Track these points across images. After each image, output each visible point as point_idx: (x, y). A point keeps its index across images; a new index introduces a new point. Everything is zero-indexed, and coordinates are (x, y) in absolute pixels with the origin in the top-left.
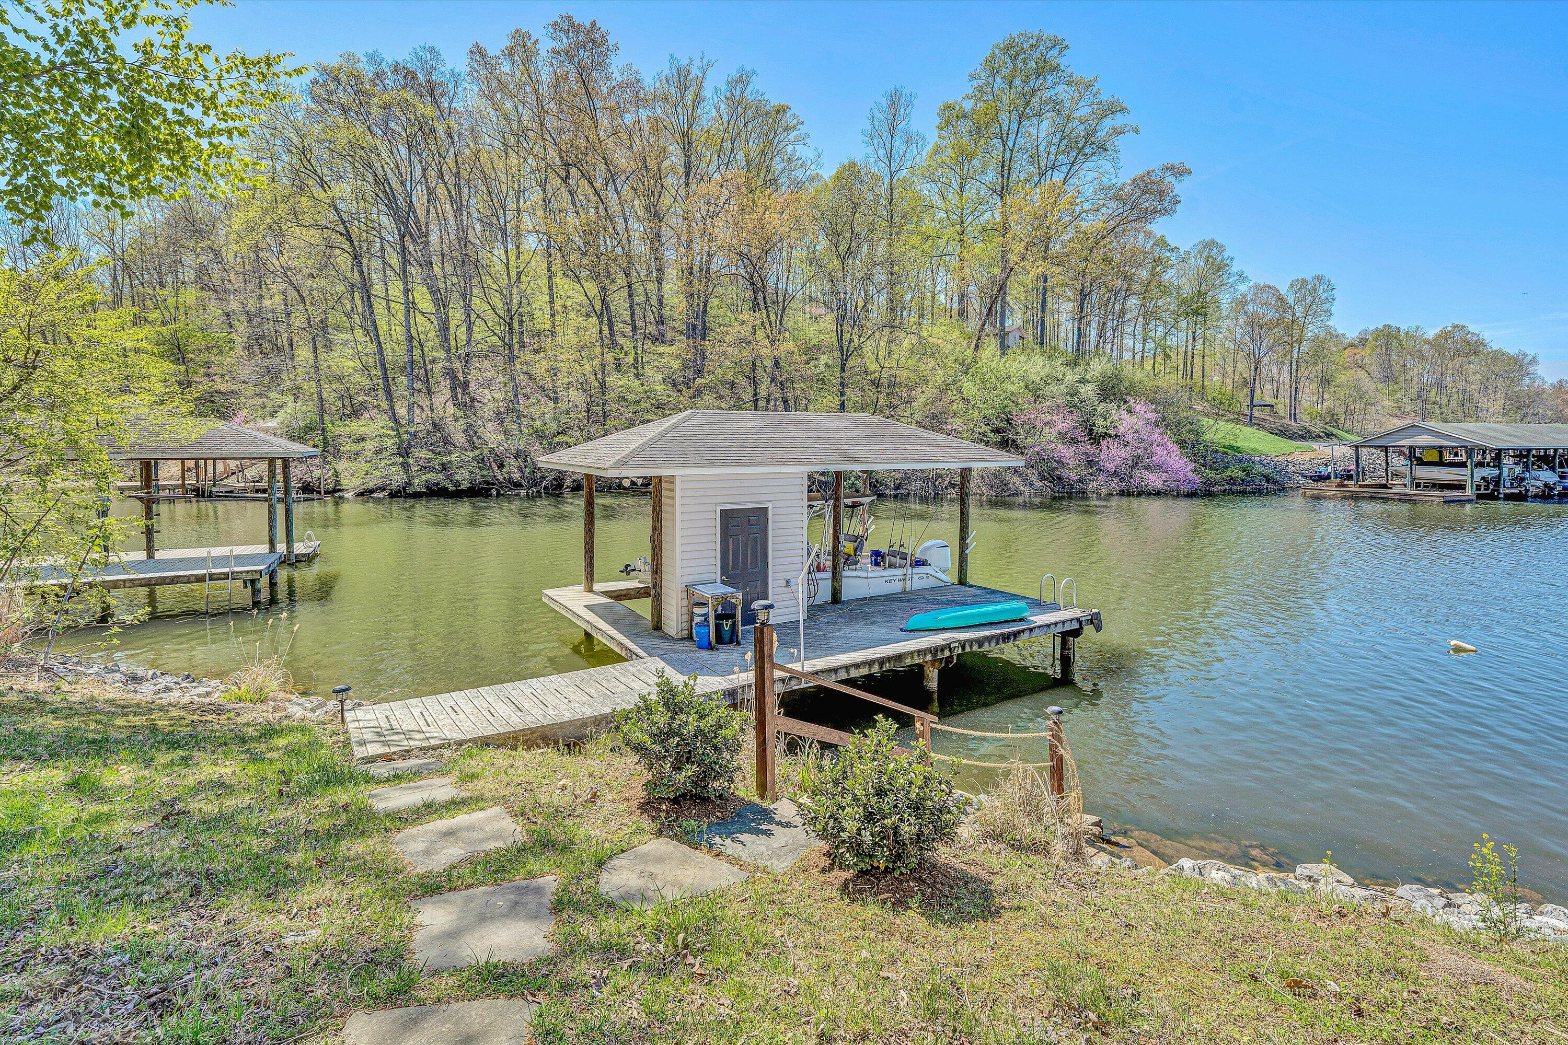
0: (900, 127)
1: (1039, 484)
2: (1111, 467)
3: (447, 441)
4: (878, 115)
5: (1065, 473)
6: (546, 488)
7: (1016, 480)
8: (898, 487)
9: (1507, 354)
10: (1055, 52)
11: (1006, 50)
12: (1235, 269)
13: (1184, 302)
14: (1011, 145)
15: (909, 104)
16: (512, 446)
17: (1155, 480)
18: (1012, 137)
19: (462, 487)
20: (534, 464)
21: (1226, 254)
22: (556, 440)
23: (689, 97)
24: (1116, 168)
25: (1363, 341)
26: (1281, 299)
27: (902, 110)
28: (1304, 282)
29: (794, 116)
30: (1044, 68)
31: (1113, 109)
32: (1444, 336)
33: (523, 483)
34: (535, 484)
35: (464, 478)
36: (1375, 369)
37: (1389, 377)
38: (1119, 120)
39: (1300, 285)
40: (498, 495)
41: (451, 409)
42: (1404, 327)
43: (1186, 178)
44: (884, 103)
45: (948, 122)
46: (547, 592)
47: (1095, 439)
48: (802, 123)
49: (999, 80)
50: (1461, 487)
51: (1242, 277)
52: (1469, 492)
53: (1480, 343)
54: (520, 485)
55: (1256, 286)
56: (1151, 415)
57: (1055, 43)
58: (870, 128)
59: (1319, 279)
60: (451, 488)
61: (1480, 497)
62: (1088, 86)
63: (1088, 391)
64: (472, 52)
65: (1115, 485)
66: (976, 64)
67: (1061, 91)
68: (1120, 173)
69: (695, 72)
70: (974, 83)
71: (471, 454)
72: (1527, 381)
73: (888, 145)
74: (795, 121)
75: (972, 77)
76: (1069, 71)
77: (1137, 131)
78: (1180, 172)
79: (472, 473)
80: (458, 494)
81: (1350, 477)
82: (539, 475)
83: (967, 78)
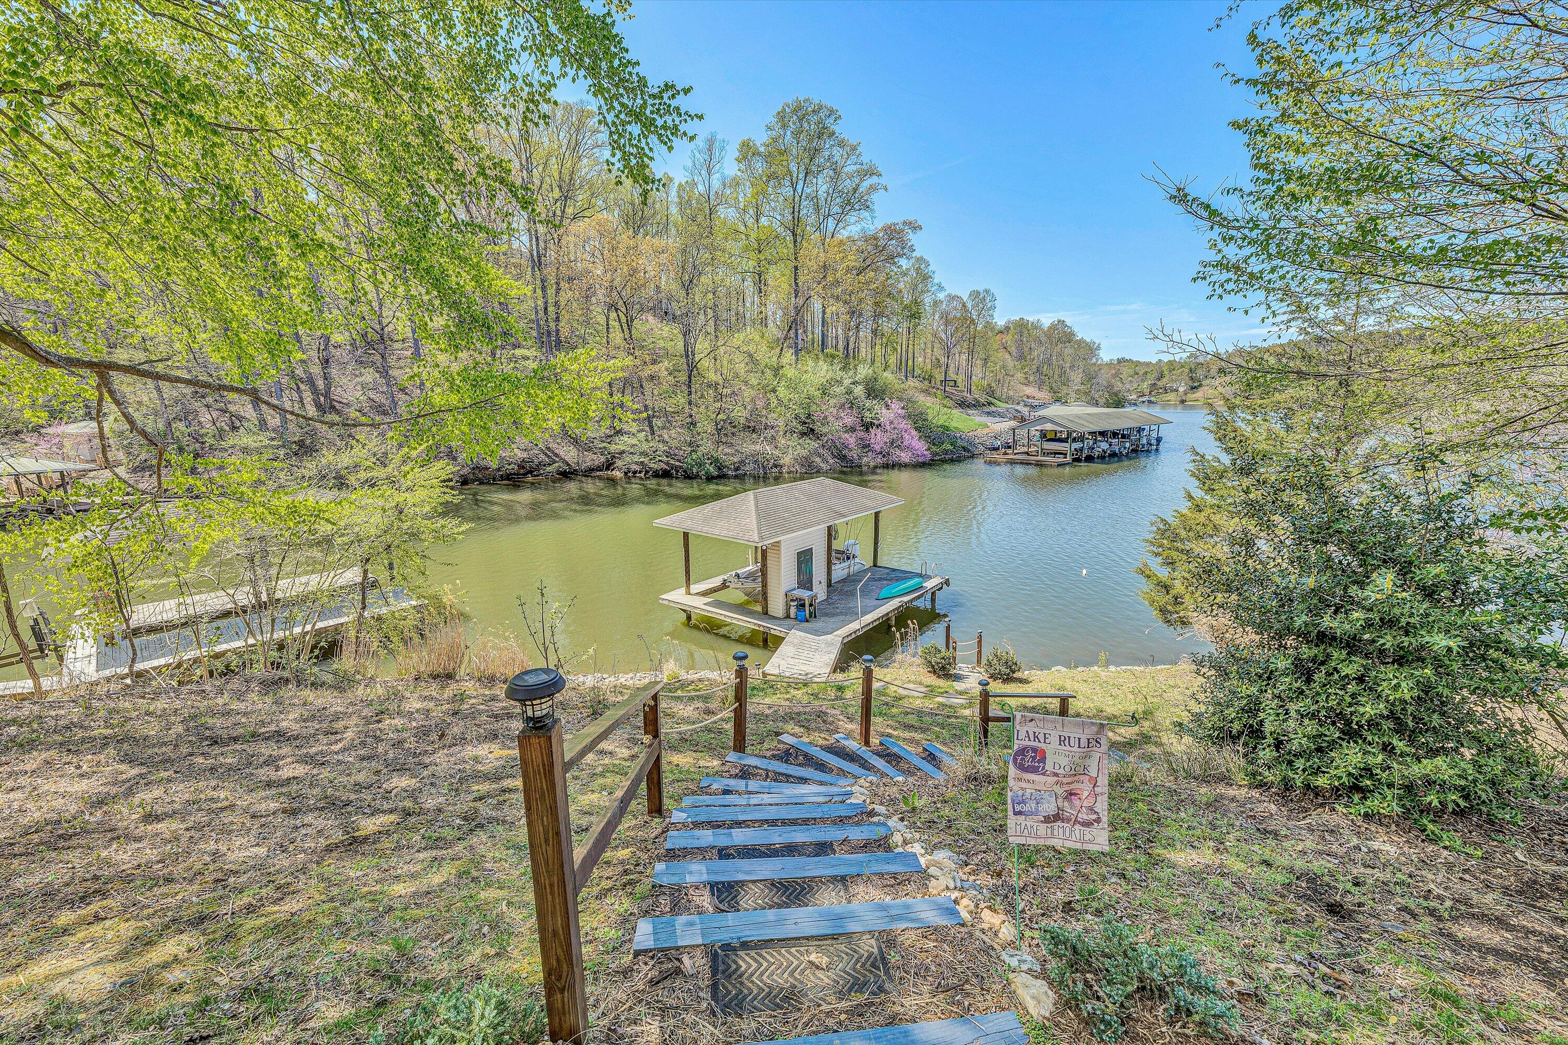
1: (831, 461)
2: (877, 448)
4: (697, 155)
5: (849, 455)
7: (818, 460)
8: (737, 469)
9: (1085, 342)
10: (831, 120)
11: (794, 110)
12: (936, 281)
13: (906, 307)
15: (722, 149)
17: (905, 457)
18: (801, 183)
21: (930, 268)
24: (872, 217)
25: (1007, 328)
26: (964, 305)
28: (978, 293)
30: (823, 132)
31: (871, 172)
32: (1053, 327)
36: (1013, 350)
37: (1021, 357)
38: (874, 180)
39: (975, 294)
42: (1031, 319)
43: (918, 231)
45: (745, 158)
47: (867, 427)
49: (788, 134)
50: (1065, 453)
51: (941, 288)
52: (1069, 459)
53: (1072, 334)
55: (949, 295)
56: (900, 411)
57: (832, 112)
58: (690, 164)
59: (987, 291)
61: (1074, 460)
62: (854, 149)
63: (859, 390)
65: (880, 460)
68: (876, 221)
70: (769, 133)
72: (1094, 360)
73: (706, 180)
75: (768, 129)
76: (841, 137)
77: (886, 191)
78: (916, 228)
81: (1009, 447)
83: (765, 128)
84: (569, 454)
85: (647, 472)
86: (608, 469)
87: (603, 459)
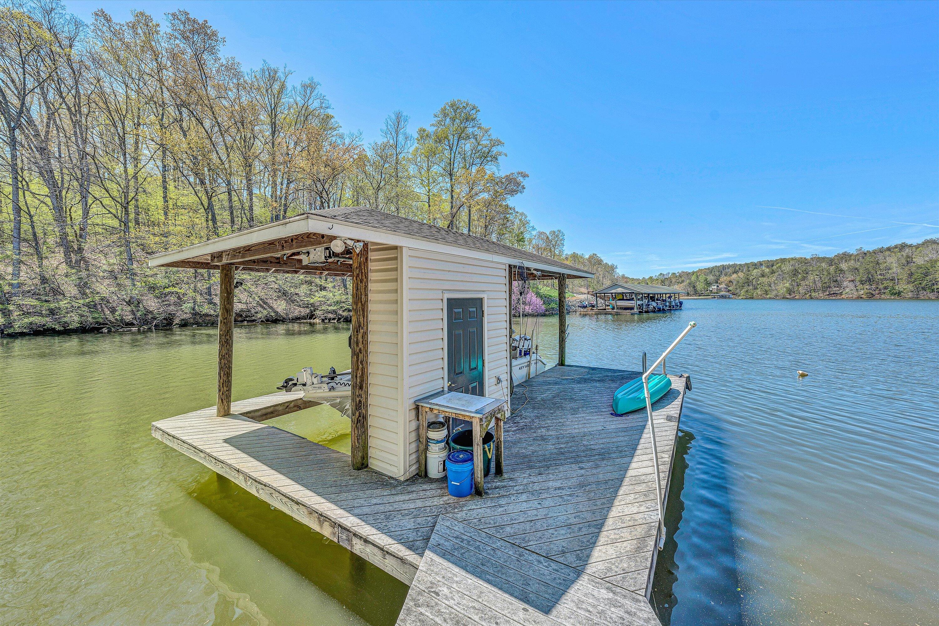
0: (401, 131)
3: (57, 292)
6: (156, 326)
9: (608, 264)
10: (474, 111)
11: (452, 106)
12: (531, 225)
14: (454, 151)
15: (406, 120)
16: (123, 295)
17: (529, 310)
19: (71, 327)
20: (145, 308)
21: (528, 219)
22: (167, 290)
23: (276, 87)
26: (548, 238)
27: (403, 123)
28: (554, 232)
29: (336, 122)
30: (469, 118)
31: (499, 143)
33: (135, 322)
34: (146, 322)
35: (74, 320)
38: (500, 148)
40: (110, 331)
41: (64, 268)
42: (578, 253)
43: (526, 178)
44: (393, 117)
45: (422, 137)
46: (159, 424)
48: (341, 127)
49: (448, 120)
50: (632, 309)
51: (534, 229)
52: (636, 310)
54: (132, 324)
55: (539, 232)
57: (474, 107)
58: (385, 128)
59: (559, 231)
60: (58, 327)
61: (640, 312)
62: (487, 131)
64: (97, 15)
66: (437, 110)
67: (477, 131)
68: (500, 172)
69: (280, 74)
70: (436, 119)
71: (81, 301)
73: (395, 139)
74: (337, 125)
75: (435, 116)
76: (480, 122)
77: (506, 156)
78: (525, 176)
79: (82, 316)
80: (67, 332)
82: (150, 316)
83: (433, 116)
84: (281, 307)
85: (339, 319)
86: (310, 318)
87: (308, 311)
